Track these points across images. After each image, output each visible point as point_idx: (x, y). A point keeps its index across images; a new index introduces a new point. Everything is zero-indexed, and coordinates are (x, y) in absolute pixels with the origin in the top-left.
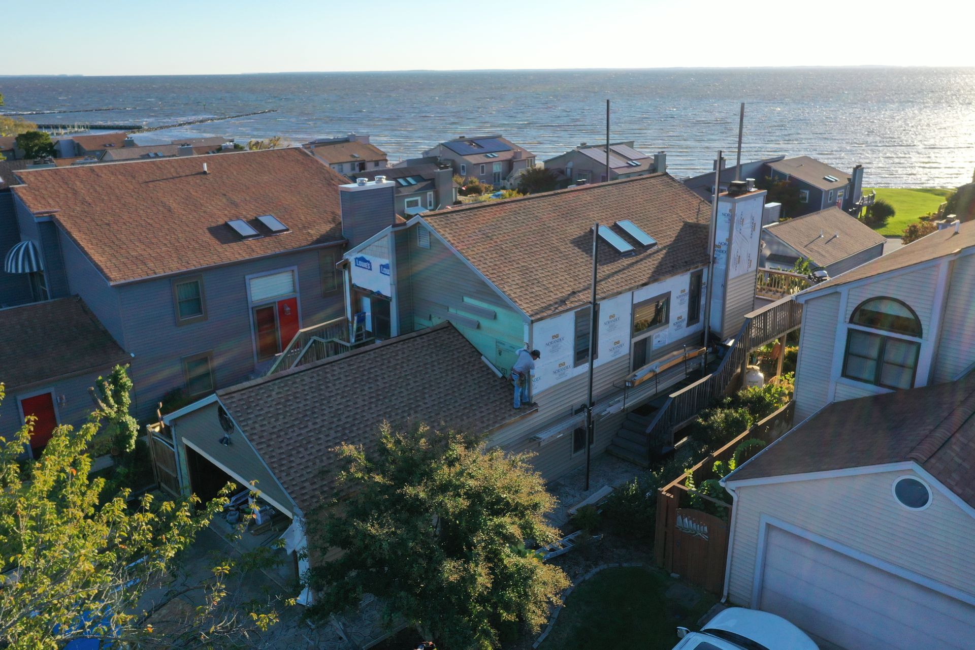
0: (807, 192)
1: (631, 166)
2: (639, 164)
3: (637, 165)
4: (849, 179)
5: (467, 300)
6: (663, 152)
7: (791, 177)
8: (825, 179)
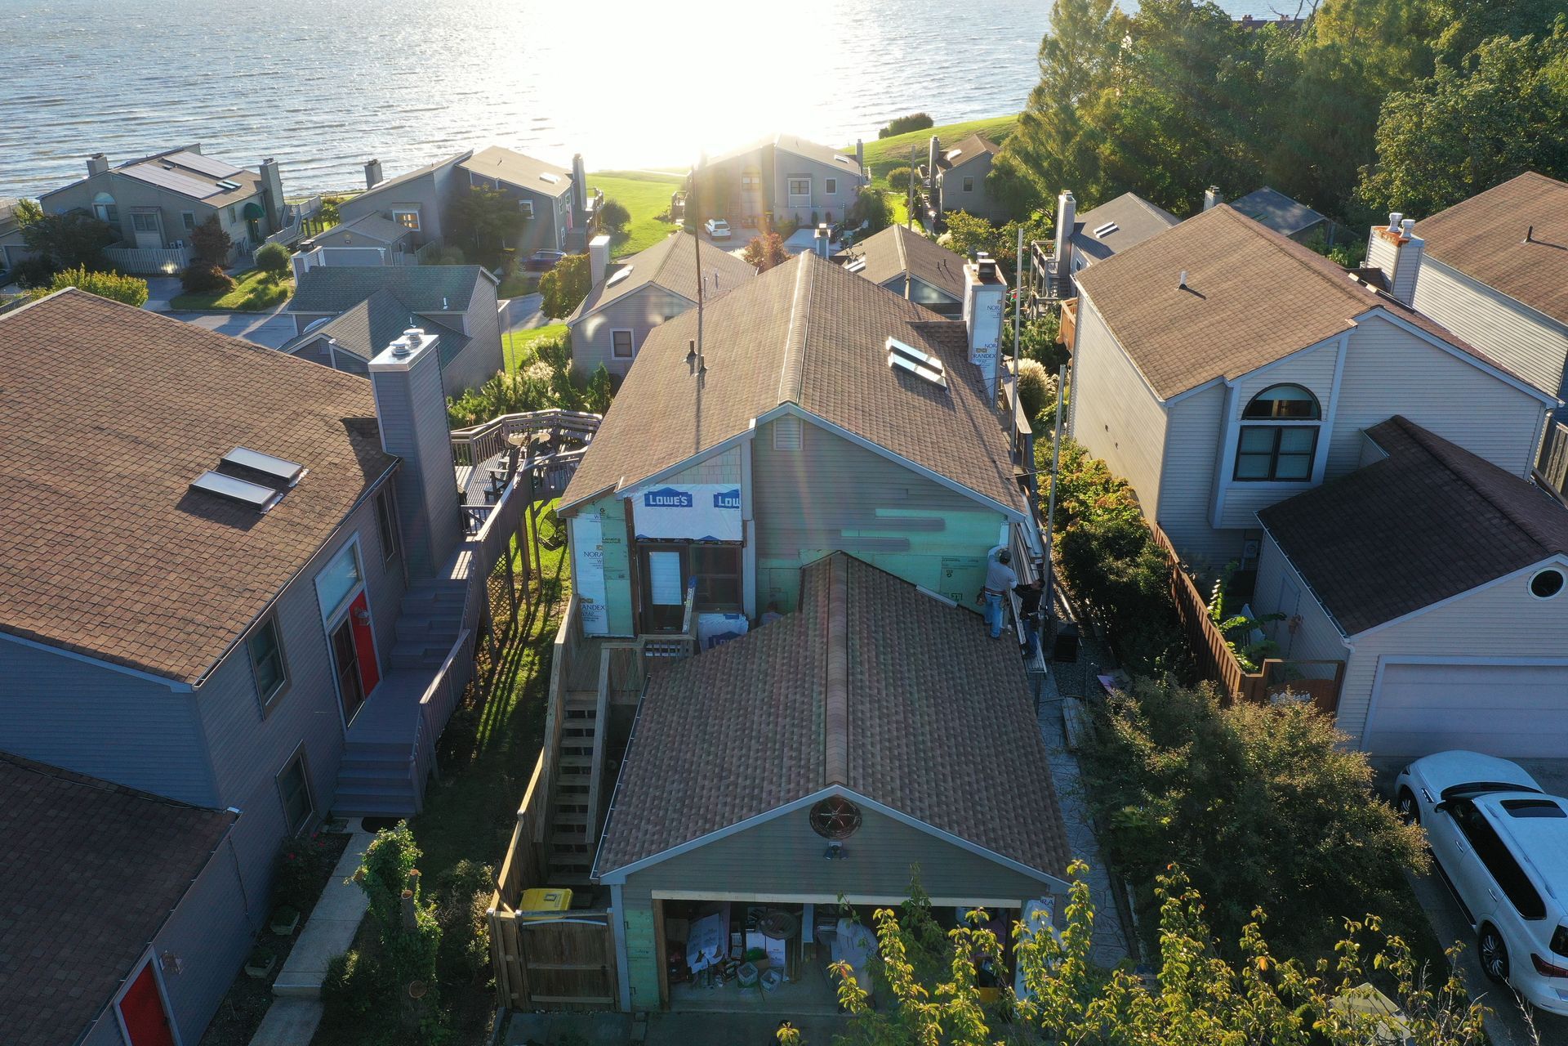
0: (530, 202)
1: (227, 190)
2: (239, 185)
3: (237, 188)
4: (570, 176)
5: (881, 512)
6: (271, 160)
7: (502, 183)
8: (541, 179)
